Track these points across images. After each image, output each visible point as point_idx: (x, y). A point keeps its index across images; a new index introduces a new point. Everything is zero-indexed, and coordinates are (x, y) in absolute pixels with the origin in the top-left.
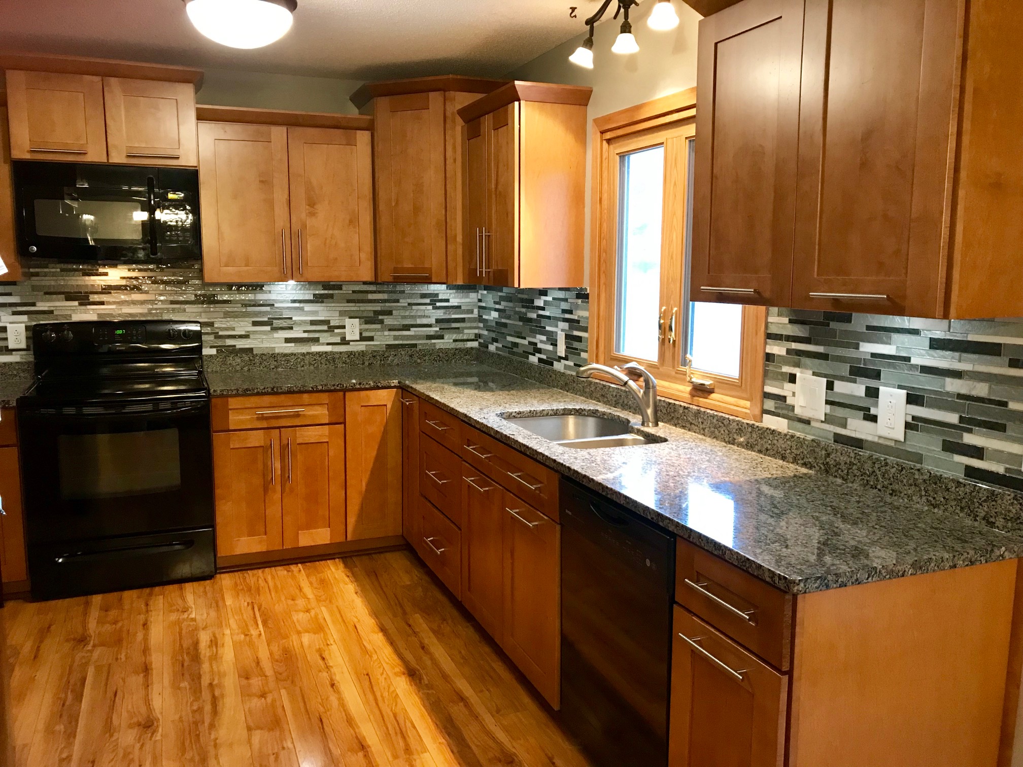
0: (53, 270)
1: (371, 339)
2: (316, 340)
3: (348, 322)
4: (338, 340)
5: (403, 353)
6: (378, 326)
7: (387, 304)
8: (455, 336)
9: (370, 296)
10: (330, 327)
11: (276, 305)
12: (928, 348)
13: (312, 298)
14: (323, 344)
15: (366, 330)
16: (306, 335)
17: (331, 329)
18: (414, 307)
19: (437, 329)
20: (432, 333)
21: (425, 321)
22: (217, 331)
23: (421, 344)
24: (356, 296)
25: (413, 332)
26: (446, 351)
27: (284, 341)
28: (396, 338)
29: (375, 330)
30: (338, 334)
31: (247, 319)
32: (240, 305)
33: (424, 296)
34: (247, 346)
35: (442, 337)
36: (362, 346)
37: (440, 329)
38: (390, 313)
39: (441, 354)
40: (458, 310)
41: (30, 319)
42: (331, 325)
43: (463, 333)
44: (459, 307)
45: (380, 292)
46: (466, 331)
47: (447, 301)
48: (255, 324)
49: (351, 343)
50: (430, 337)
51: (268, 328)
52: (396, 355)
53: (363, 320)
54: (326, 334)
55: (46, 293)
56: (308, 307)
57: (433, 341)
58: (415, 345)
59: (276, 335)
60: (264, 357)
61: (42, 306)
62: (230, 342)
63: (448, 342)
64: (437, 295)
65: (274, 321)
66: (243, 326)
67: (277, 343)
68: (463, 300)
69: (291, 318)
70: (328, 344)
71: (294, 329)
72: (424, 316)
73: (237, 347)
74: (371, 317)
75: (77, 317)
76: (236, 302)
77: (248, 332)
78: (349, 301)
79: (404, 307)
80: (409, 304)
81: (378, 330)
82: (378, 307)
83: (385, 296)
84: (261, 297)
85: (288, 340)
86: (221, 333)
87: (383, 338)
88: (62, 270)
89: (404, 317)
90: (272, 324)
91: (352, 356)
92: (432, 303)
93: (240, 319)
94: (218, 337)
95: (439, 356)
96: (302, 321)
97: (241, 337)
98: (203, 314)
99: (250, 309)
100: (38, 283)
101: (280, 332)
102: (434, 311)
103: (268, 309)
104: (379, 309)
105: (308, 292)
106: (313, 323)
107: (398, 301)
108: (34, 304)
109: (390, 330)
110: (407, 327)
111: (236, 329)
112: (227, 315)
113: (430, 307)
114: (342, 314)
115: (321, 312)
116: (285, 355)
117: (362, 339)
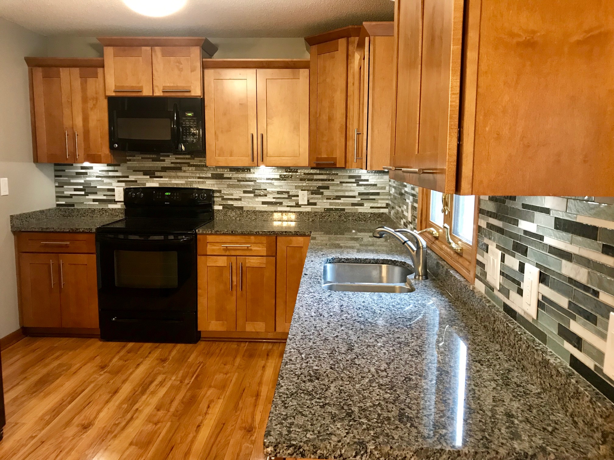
0: (138, 158)
1: (315, 204)
2: (281, 204)
3: (300, 193)
4: (294, 204)
5: (334, 214)
6: (320, 196)
7: (326, 182)
8: (372, 205)
9: (315, 177)
10: (289, 196)
11: (257, 181)
12: (553, 229)
13: (278, 177)
14: (285, 206)
15: (312, 198)
16: (274, 200)
17: (290, 197)
18: (344, 184)
19: (360, 199)
20: (356, 202)
21: (351, 194)
22: (223, 195)
23: (348, 209)
24: (306, 177)
25: (342, 200)
26: (364, 214)
27: (261, 203)
28: (331, 204)
29: (317, 198)
30: (294, 200)
31: (240, 189)
32: (236, 181)
33: (351, 177)
34: (240, 206)
35: (362, 205)
36: (309, 209)
37: (361, 199)
38: (327, 188)
39: (360, 216)
40: (375, 187)
41: (126, 185)
42: (290, 194)
43: (378, 203)
44: (375, 185)
45: (322, 174)
46: (380, 201)
47: (367, 180)
48: (245, 192)
49: (302, 206)
50: (353, 205)
51: (252, 195)
52: (330, 215)
53: (310, 192)
54: (286, 200)
55: (134, 171)
56: (276, 183)
57: (356, 207)
58: (344, 210)
59: (257, 199)
60: (249, 213)
61: (132, 178)
62: (230, 202)
63: (366, 208)
64: (360, 176)
65: (256, 191)
66: (238, 193)
67: (257, 204)
68: (379, 180)
69: (266, 190)
70: (288, 206)
71: (268, 196)
72: (351, 191)
73: (234, 205)
74: (315, 190)
75: (148, 185)
76: (235, 178)
77: (240, 197)
78: (301, 180)
79: (337, 184)
80: (341, 182)
81: (320, 199)
82: (320, 184)
83: (324, 177)
84: (248, 176)
85: (264, 203)
86: (225, 197)
87: (323, 204)
88: (142, 158)
89: (337, 191)
90: (255, 192)
91: (302, 215)
92: (357, 182)
93: (236, 189)
94: (223, 199)
95: (359, 217)
96: (272, 191)
97: (236, 199)
98: (215, 185)
99: (242, 183)
100: (130, 165)
101: (259, 198)
102: (357, 187)
103: (252, 183)
104: (321, 185)
105: (277, 173)
106: (279, 193)
107: (333, 180)
108: (128, 177)
109: (327, 199)
110: (338, 198)
111: (234, 195)
112: (229, 186)
113: (355, 185)
114: (297, 187)
115: (283, 186)
116: (261, 212)
117: (309, 204)
